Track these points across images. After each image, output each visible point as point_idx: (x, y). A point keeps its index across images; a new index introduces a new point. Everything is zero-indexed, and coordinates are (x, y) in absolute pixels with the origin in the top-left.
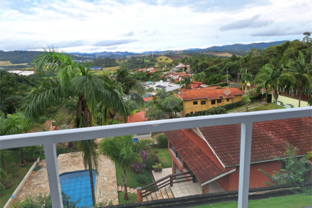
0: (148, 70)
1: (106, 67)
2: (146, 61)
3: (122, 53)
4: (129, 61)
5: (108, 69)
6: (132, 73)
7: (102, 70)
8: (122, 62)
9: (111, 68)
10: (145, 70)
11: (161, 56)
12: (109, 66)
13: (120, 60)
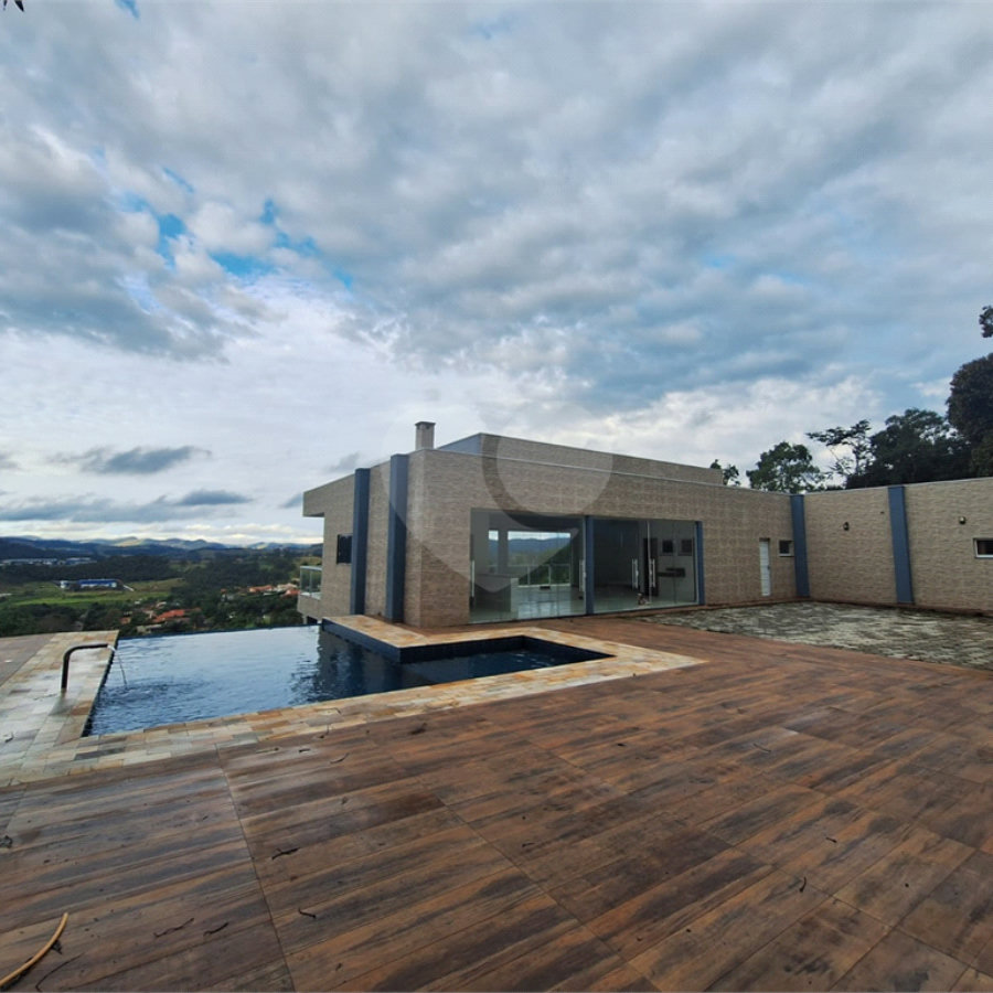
0: (279, 589)
1: (136, 580)
2: (263, 566)
3: (187, 542)
4: (211, 566)
5: (142, 585)
6: (231, 597)
7: (119, 588)
8: (190, 567)
9: (151, 584)
10: (268, 589)
11: (307, 555)
12: (147, 579)
13: (183, 563)
